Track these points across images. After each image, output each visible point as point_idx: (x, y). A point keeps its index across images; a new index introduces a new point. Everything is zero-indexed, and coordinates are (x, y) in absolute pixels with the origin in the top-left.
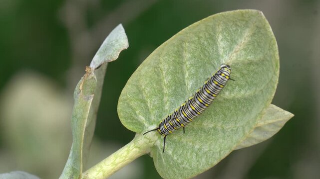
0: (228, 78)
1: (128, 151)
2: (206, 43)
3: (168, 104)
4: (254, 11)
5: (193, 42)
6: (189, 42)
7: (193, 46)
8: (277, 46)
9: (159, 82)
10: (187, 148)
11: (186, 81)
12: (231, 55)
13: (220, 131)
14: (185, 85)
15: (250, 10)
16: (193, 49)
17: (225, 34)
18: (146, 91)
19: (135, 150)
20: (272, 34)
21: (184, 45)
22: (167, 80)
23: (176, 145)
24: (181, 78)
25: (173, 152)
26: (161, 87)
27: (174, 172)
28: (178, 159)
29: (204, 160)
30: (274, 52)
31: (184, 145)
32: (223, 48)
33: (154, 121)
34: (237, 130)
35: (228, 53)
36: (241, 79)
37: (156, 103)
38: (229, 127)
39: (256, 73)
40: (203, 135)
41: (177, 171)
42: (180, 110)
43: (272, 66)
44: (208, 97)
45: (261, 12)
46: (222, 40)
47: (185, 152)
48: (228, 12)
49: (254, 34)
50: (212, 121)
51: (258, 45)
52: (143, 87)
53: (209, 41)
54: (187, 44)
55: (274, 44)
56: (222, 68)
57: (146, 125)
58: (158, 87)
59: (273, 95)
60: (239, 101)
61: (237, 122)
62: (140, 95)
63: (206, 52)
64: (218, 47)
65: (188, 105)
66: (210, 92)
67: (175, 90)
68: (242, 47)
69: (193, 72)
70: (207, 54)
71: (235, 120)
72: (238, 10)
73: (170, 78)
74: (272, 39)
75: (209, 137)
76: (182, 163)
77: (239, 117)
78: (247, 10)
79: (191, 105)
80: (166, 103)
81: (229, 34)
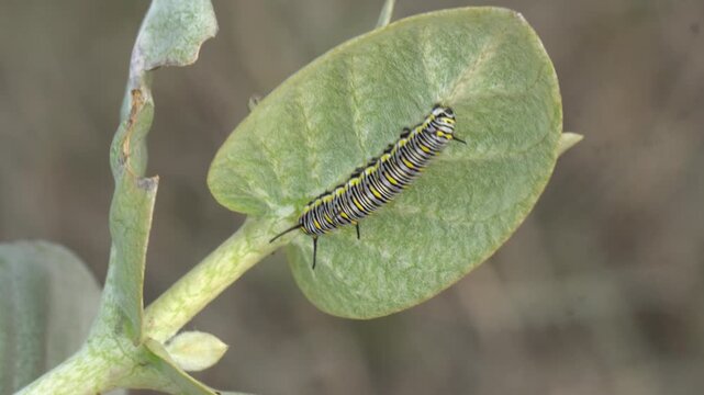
0: (449, 137)
1: (236, 260)
2: (395, 55)
3: (318, 167)
4: (503, 11)
5: (369, 54)
6: (358, 55)
7: (368, 61)
8: (555, 76)
9: (296, 126)
10: (365, 254)
11: (355, 127)
12: (455, 85)
13: (433, 223)
14: (354, 133)
15: (494, 9)
16: (369, 67)
17: (437, 40)
18: (269, 146)
19: (250, 255)
20: (545, 53)
21: (348, 62)
22: (312, 122)
23: (339, 246)
24: (344, 119)
25: (334, 262)
26: (301, 136)
27: (339, 300)
28: (345, 278)
29: (403, 286)
30: (550, 87)
31: (357, 248)
32: (436, 70)
33: (289, 199)
34: (472, 228)
35: (448, 82)
36: (477, 122)
37: (290, 165)
38: (454, 217)
39: (508, 114)
40: (397, 228)
41: (345, 300)
42: (349, 195)
43: (546, 111)
44: (409, 174)
45: (519, 14)
46: (432, 54)
47: (361, 264)
48: (445, 11)
49: (503, 46)
50: (416, 199)
51: (512, 63)
52: (262, 139)
53: (404, 53)
54: (356, 59)
55: (550, 73)
56: (436, 117)
57: (271, 205)
58: (294, 134)
59: (551, 171)
60: (473, 164)
61: (471, 207)
62: (257, 153)
63: (398, 75)
64: (423, 67)
65: (366, 188)
66: (412, 166)
67: (332, 138)
68: (477, 71)
69: (370, 109)
70: (401, 78)
71: (467, 200)
72: (468, 8)
73: (319, 117)
74: (545, 64)
75: (410, 233)
76: (356, 287)
77: (474, 196)
78: (487, 8)
79: (371, 187)
80: (314, 166)
81: (447, 42)
